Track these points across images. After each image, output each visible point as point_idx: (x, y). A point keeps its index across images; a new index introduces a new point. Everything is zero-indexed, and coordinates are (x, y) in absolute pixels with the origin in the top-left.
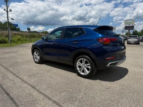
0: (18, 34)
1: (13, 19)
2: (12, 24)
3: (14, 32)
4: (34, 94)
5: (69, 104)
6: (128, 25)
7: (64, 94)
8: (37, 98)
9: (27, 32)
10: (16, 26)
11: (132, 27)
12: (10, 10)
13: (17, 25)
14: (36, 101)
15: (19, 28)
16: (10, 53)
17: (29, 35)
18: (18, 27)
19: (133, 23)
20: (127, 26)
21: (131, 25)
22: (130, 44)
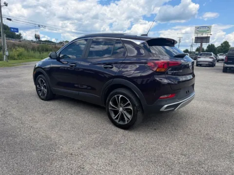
0: (19, 46)
1: (10, 20)
2: (8, 27)
3: (12, 41)
4: (53, 137)
5: (101, 149)
6: (200, 35)
7: (95, 136)
8: (57, 142)
9: (34, 42)
10: (15, 30)
11: (207, 39)
12: (5, 3)
13: (17, 30)
14: (56, 145)
15: (20, 34)
16: (9, 78)
17: (38, 48)
18: (18, 32)
19: (208, 32)
20: (198, 36)
21: (205, 35)
22: (201, 65)
